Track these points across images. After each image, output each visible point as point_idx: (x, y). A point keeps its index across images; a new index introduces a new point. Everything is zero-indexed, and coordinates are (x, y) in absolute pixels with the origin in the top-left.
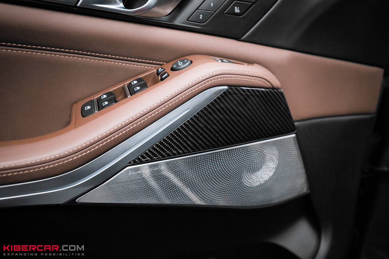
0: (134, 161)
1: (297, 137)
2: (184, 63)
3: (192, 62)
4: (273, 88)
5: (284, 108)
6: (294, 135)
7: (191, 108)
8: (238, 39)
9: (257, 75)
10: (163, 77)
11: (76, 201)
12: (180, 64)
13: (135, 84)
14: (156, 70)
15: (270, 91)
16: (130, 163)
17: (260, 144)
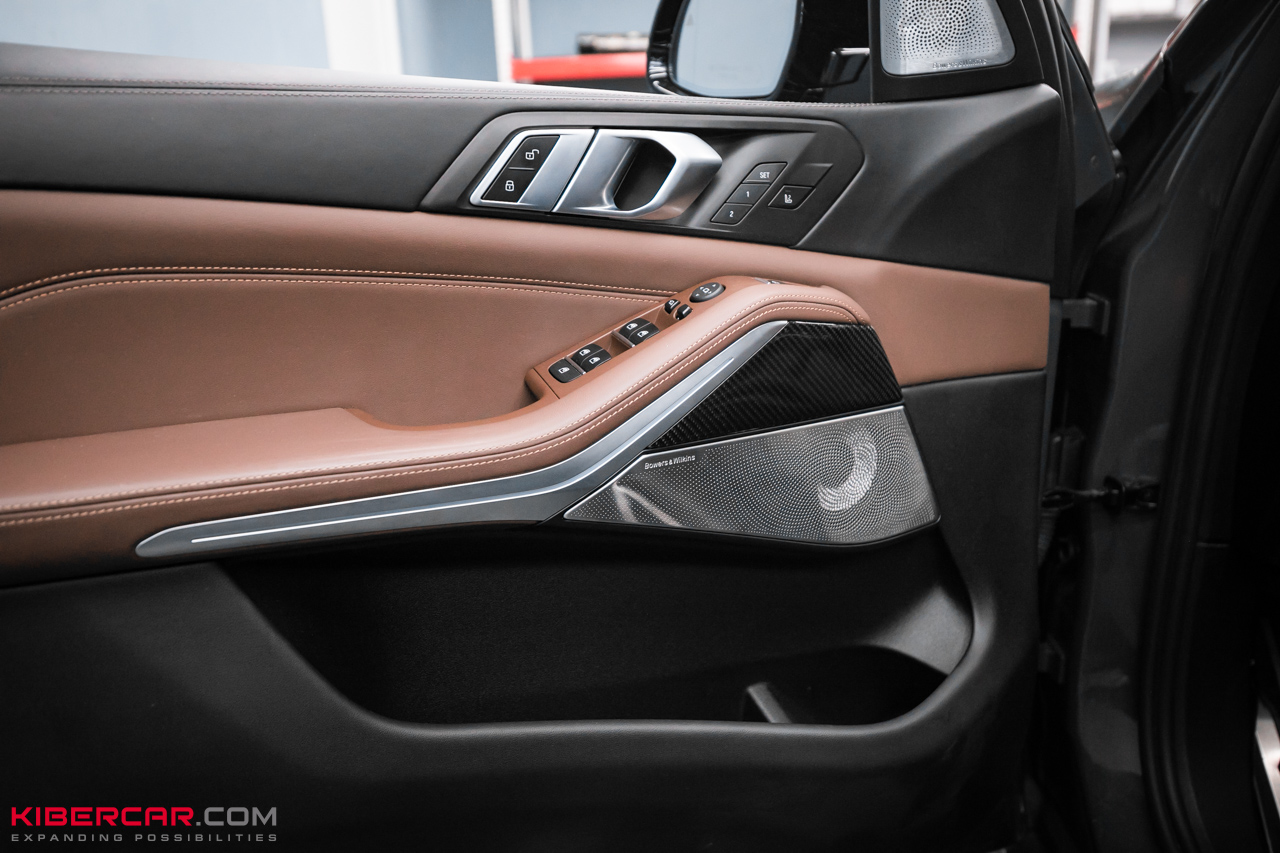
0: (654, 446)
1: (906, 411)
2: (713, 290)
3: (724, 288)
4: (859, 324)
5: (879, 358)
6: (901, 407)
7: (736, 356)
8: (790, 244)
9: (832, 301)
10: (684, 312)
11: (565, 515)
12: (706, 291)
13: (634, 329)
14: (663, 305)
15: (855, 329)
16: (647, 448)
17: (844, 422)
